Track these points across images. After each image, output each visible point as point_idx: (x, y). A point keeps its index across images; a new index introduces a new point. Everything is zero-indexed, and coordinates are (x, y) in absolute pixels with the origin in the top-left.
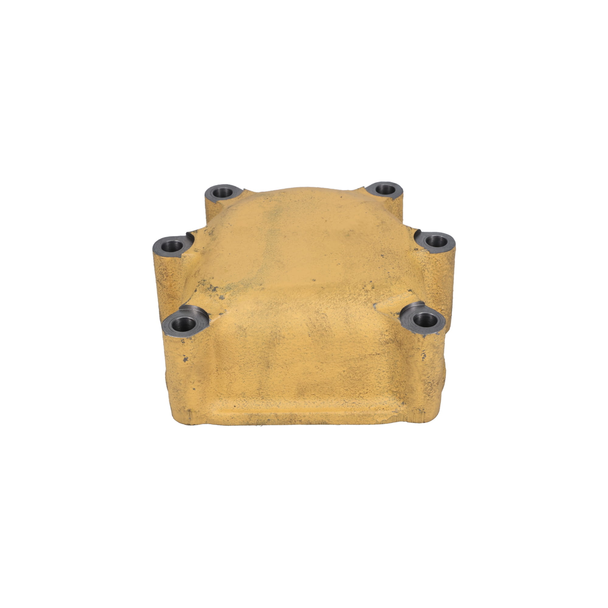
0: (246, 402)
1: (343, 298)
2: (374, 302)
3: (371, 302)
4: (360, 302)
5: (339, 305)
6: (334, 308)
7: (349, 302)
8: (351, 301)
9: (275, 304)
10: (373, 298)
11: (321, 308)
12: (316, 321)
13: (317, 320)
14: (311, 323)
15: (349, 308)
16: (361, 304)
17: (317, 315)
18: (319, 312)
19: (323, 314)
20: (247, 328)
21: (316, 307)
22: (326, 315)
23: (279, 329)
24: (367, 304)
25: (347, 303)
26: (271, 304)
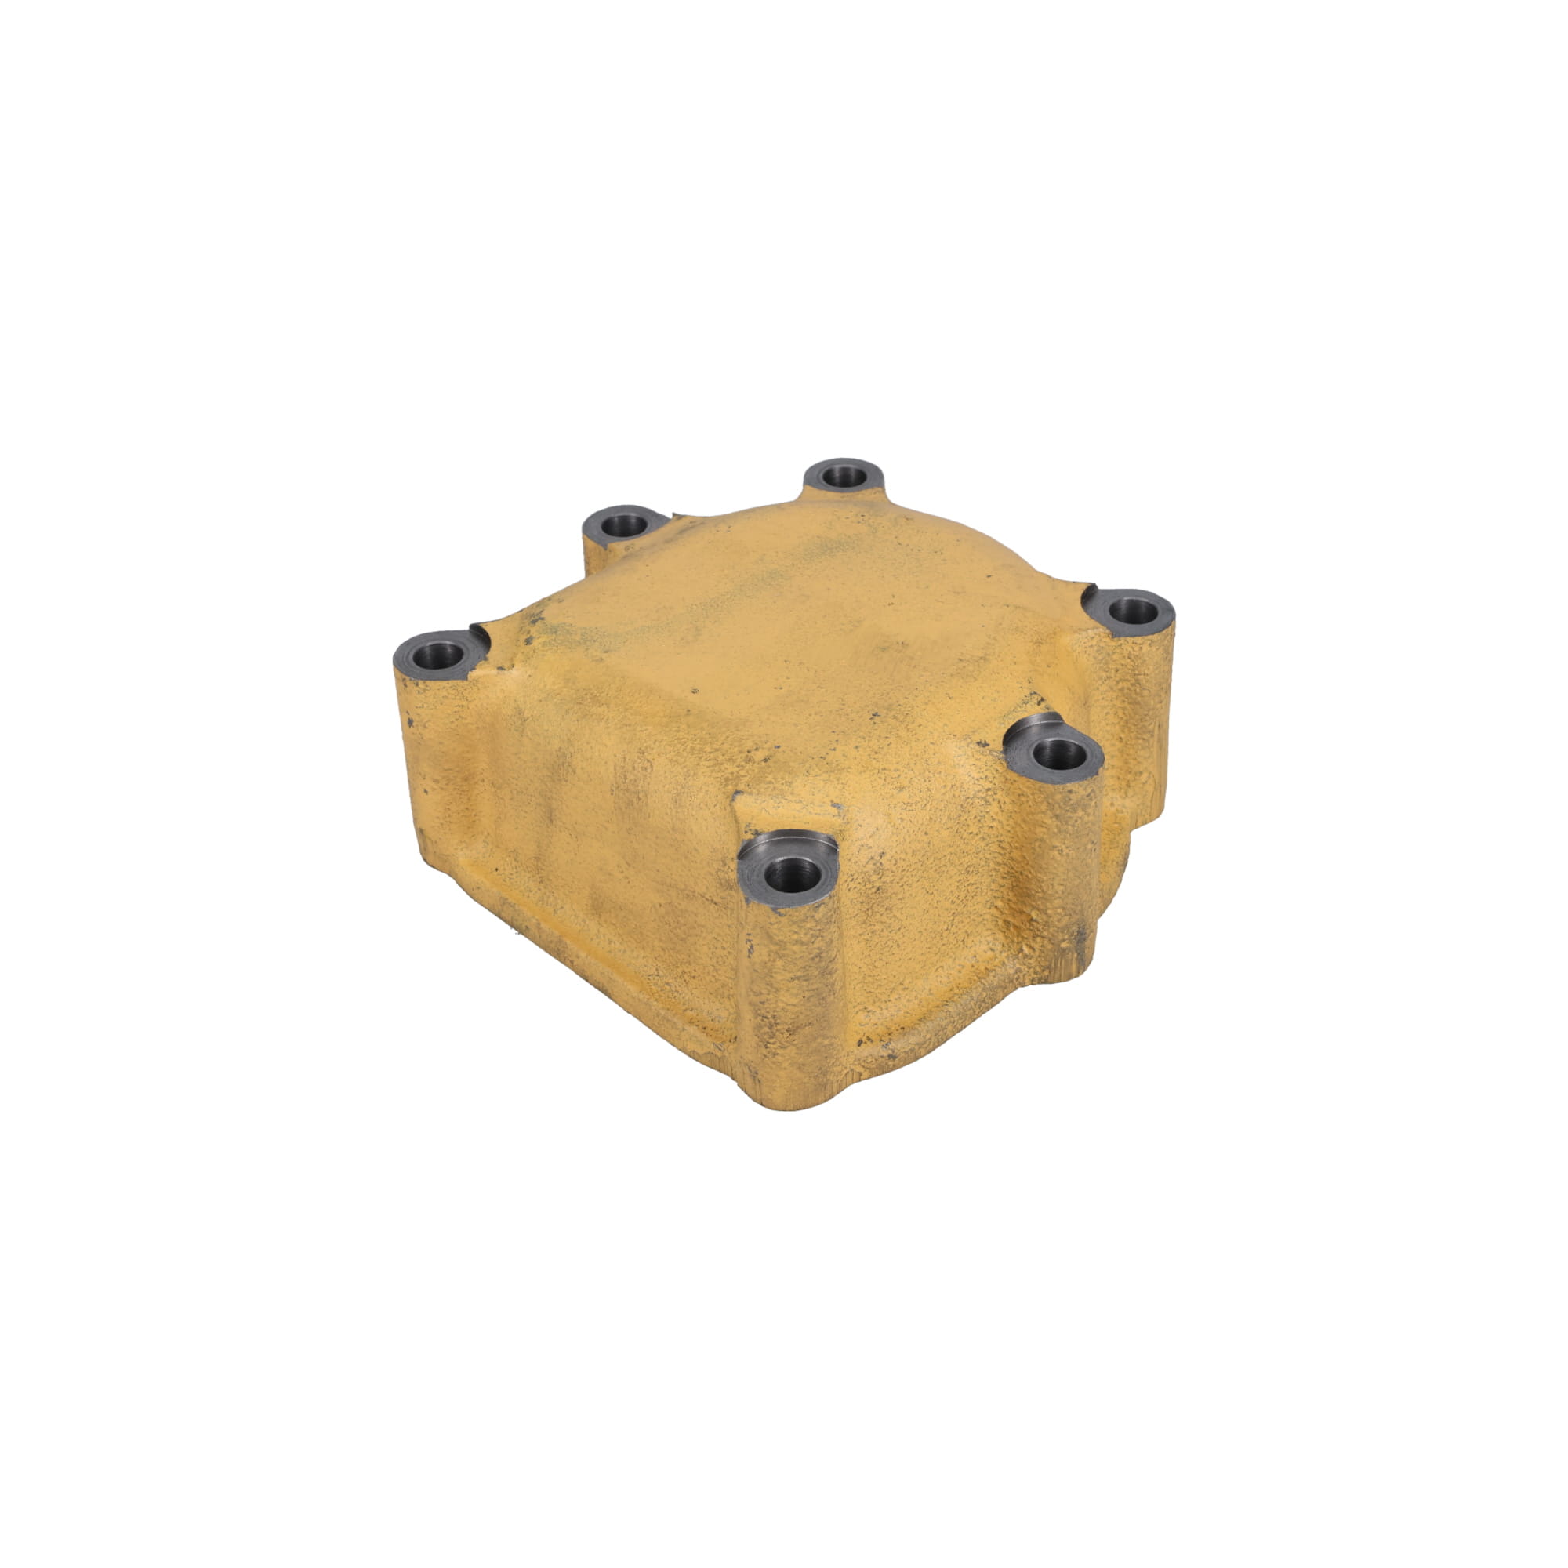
0: (517, 872)
1: (701, 749)
2: (741, 787)
3: (736, 785)
4: (720, 774)
5: (683, 760)
6: (671, 761)
7: (703, 763)
8: (707, 763)
9: (590, 698)
10: (746, 779)
11: (652, 749)
12: (631, 768)
13: (634, 768)
14: (624, 767)
15: (695, 774)
16: (719, 779)
17: (638, 758)
18: (646, 754)
19: (648, 761)
20: (528, 718)
21: (646, 742)
22: (652, 766)
23: (571, 750)
24: (726, 785)
25: (698, 764)
26: (586, 694)
